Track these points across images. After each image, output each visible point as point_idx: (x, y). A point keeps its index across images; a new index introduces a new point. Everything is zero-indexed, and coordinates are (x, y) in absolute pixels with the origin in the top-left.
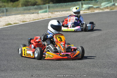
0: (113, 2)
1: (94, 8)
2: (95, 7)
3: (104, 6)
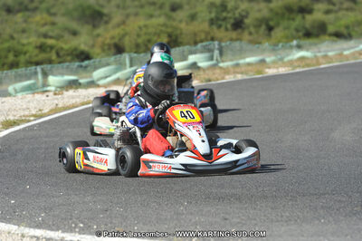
0: (131, 66)
1: (80, 84)
2: (81, 81)
3: (106, 77)
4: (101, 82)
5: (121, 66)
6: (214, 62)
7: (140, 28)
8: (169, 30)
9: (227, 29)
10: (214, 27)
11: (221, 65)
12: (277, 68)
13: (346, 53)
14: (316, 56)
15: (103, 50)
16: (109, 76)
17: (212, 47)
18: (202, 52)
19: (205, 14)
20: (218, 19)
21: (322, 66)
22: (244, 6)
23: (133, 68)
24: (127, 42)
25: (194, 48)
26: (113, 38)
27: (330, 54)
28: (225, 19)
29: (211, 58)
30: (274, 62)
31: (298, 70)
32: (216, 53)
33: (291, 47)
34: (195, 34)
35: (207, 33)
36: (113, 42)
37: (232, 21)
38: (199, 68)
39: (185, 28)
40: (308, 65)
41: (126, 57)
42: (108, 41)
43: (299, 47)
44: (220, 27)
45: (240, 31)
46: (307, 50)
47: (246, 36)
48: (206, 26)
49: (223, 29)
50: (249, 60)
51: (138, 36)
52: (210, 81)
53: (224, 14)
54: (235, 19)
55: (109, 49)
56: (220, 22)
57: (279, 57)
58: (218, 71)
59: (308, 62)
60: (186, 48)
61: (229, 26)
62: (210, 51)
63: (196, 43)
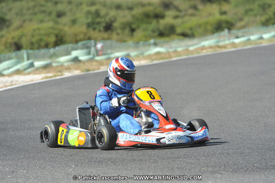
4: (6, 72)
5: (20, 60)
6: (91, 56)
7: (34, 30)
8: (56, 32)
9: (100, 31)
10: (91, 30)
11: (97, 58)
12: (139, 60)
13: (191, 48)
14: (168, 52)
15: (6, 48)
16: (12, 67)
17: (89, 45)
18: (82, 49)
19: (83, 20)
20: (93, 23)
21: (174, 59)
22: (113, 13)
23: (30, 61)
24: (24, 41)
25: (75, 46)
26: (13, 38)
27: (179, 49)
28: (98, 23)
29: (89, 53)
30: (137, 56)
31: (155, 62)
32: (93, 49)
33: (149, 45)
34: (76, 35)
35: (85, 34)
36: (13, 41)
37: (104, 25)
38: (80, 61)
39: (68, 30)
40: (162, 58)
41: (24, 53)
42: (10, 41)
43: (155, 44)
44: (94, 29)
45: (110, 32)
46: (162, 46)
47: (114, 36)
48: (84, 29)
49: (97, 30)
51: (33, 36)
52: (88, 70)
53: (98, 20)
54: (107, 23)
55: (11, 46)
56: (95, 26)
57: (140, 52)
58: (94, 63)
59: (163, 56)
60: (70, 46)
61: (102, 28)
62: (88, 48)
63: (77, 42)
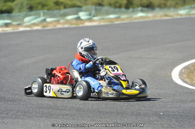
6: (91, 17)
11: (95, 18)
23: (44, 17)
32: (93, 12)
41: (41, 12)
43: (142, 11)
50: (112, 16)
62: (90, 11)
